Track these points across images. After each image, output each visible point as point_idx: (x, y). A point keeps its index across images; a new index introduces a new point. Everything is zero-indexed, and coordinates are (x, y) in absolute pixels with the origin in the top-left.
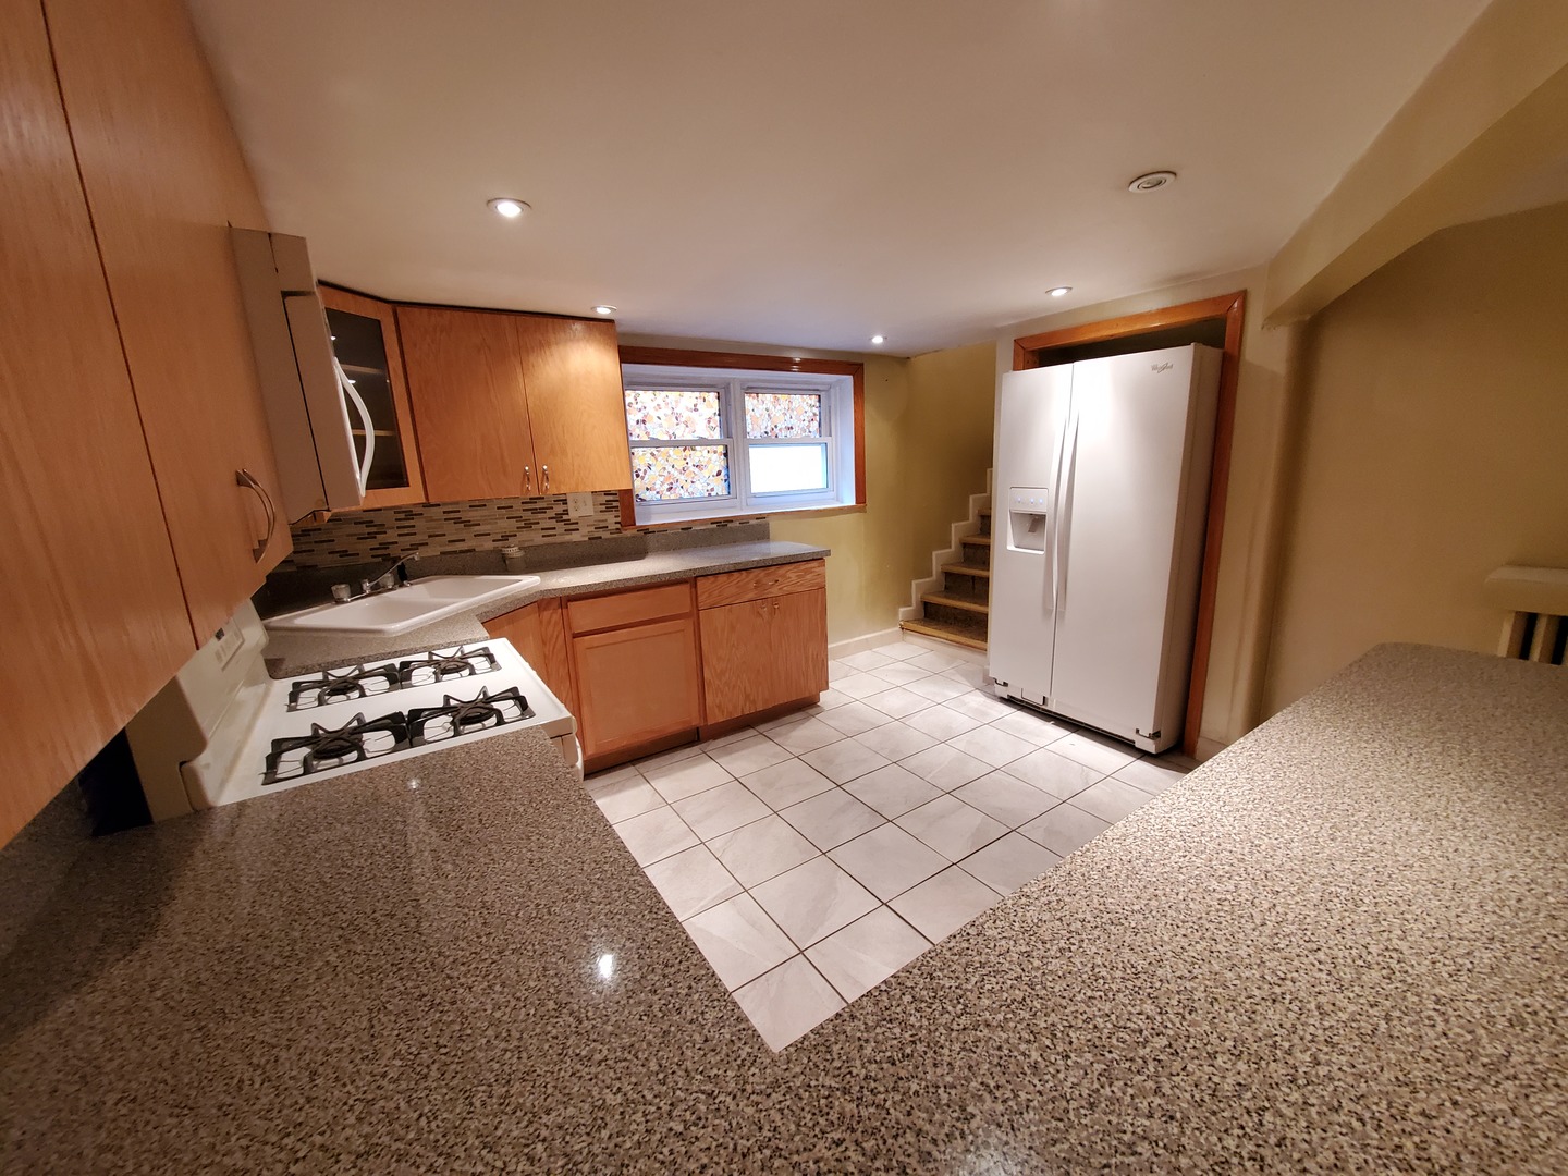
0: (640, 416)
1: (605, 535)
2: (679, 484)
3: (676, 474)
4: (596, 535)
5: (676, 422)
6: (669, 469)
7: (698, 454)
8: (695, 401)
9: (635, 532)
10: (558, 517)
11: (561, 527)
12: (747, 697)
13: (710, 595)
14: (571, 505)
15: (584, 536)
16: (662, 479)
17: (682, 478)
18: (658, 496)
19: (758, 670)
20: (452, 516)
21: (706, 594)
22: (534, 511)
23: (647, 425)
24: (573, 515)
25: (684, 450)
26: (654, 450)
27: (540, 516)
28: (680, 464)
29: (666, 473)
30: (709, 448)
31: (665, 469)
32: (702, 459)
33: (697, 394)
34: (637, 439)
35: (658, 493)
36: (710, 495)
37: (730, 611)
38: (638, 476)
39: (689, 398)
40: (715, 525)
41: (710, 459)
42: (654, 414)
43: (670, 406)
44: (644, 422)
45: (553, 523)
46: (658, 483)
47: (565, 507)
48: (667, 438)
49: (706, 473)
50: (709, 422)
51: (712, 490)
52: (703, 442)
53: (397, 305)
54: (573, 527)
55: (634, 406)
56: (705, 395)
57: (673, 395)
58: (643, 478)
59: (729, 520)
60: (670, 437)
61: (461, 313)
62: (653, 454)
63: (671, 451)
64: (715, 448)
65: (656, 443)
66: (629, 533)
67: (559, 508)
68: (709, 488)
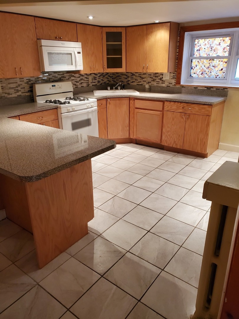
0: (198, 48)
1: (171, 86)
2: (206, 73)
3: (205, 69)
4: (169, 85)
5: (211, 50)
6: (203, 67)
7: (215, 62)
8: (220, 41)
9: (179, 86)
10: (161, 79)
11: (161, 82)
12: (175, 142)
13: (168, 107)
14: (164, 76)
15: (165, 85)
16: (200, 70)
17: (207, 70)
18: (197, 76)
19: (180, 135)
20: (140, 76)
21: (167, 107)
22: (156, 77)
23: (200, 51)
24: (164, 79)
25: (210, 60)
26: (199, 60)
27: (157, 78)
28: (207, 65)
29: (201, 68)
30: (220, 60)
31: (201, 67)
32: (216, 64)
33: (221, 39)
34: (196, 56)
35: (197, 75)
36: (216, 77)
37: (173, 114)
38: (192, 69)
39: (218, 40)
40: (206, 88)
41: (219, 64)
42: (203, 47)
43: (210, 44)
44: (199, 50)
45: (159, 80)
46: (198, 71)
47: (162, 76)
48: (206, 56)
49: (216, 69)
50: (224, 49)
51: (218, 76)
52: (218, 57)
53: (126, 27)
54: (163, 82)
55: (197, 45)
56: (225, 39)
57: (211, 40)
58: (193, 69)
59: (212, 87)
60: (207, 55)
61: (138, 27)
62: (198, 62)
63: (205, 61)
64: (222, 60)
65: (201, 58)
66: (178, 86)
67: (161, 76)
68: (217, 75)
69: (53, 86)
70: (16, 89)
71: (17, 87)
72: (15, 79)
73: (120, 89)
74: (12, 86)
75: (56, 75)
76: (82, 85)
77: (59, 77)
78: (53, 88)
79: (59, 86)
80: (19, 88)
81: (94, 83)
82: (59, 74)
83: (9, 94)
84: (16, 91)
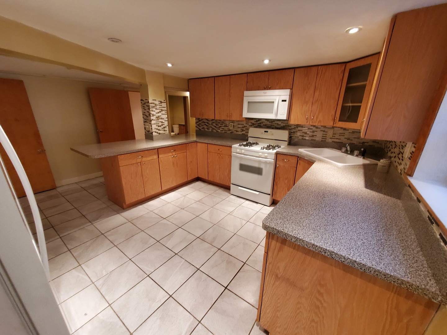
69: (265, 132)
70: (242, 129)
71: (243, 127)
72: (243, 122)
73: (357, 156)
74: (240, 126)
75: (280, 123)
76: (314, 139)
77: (282, 125)
78: (265, 133)
79: (271, 133)
80: (244, 129)
81: (336, 139)
82: (284, 122)
83: (237, 131)
84: (242, 130)
